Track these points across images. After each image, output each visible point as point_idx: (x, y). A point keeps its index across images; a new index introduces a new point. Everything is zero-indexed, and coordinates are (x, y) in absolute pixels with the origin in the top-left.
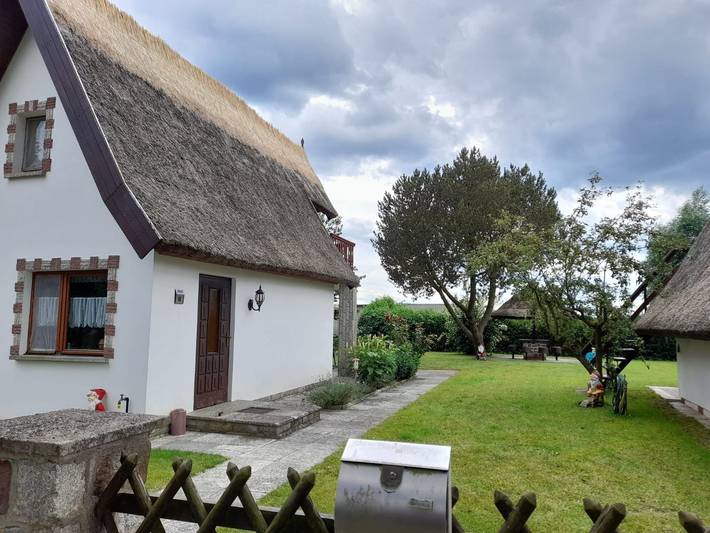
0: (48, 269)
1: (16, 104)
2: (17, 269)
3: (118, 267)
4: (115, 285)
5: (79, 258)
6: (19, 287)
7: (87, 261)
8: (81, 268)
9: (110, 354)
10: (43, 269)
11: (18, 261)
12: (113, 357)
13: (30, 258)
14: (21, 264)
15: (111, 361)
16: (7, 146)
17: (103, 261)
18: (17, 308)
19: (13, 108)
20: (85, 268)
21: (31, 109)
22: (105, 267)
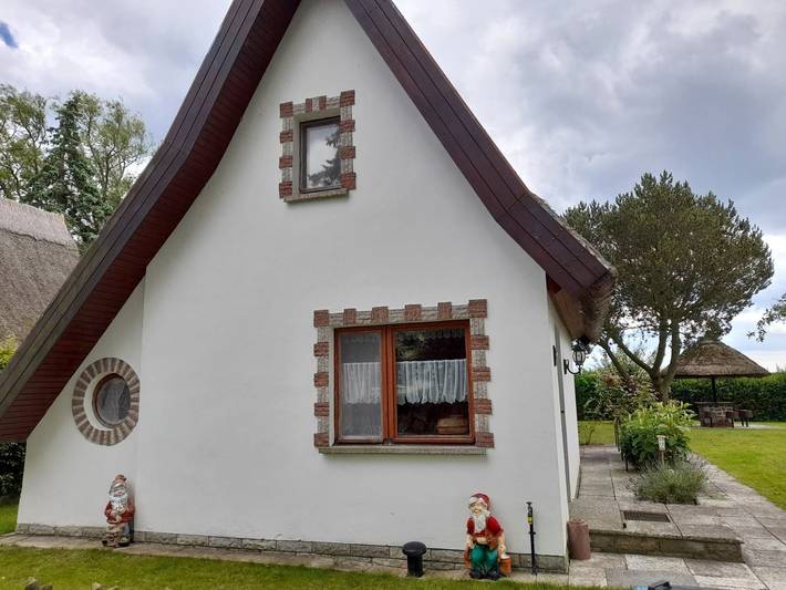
0: (368, 323)
1: (291, 104)
2: (315, 326)
3: (486, 316)
4: (484, 342)
5: (419, 306)
6: (320, 350)
7: (433, 309)
8: (424, 319)
9: (489, 441)
10: (359, 322)
11: (316, 313)
12: (492, 446)
13: (336, 308)
14: (321, 318)
15: (489, 451)
16: (281, 160)
17: (459, 308)
18: (320, 379)
19: (286, 109)
20: (432, 319)
21: (316, 107)
22: (466, 316)
